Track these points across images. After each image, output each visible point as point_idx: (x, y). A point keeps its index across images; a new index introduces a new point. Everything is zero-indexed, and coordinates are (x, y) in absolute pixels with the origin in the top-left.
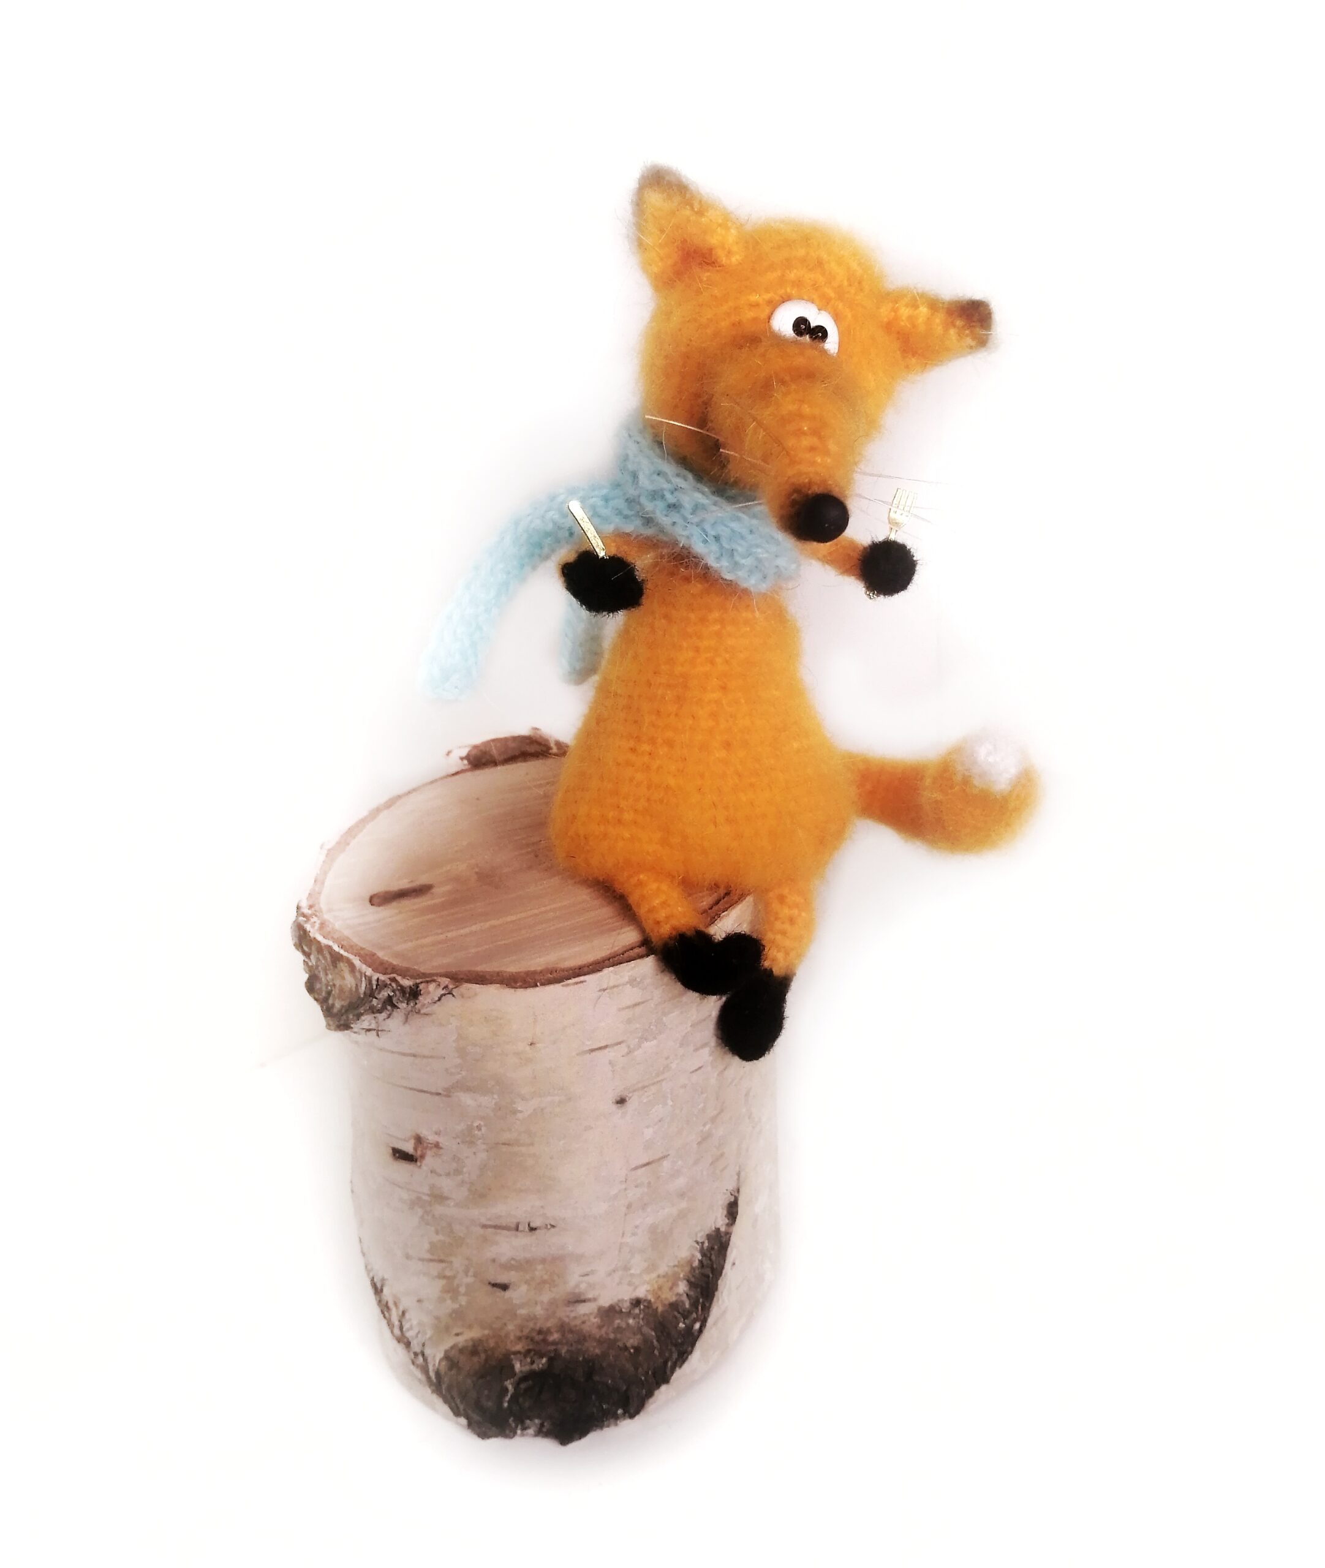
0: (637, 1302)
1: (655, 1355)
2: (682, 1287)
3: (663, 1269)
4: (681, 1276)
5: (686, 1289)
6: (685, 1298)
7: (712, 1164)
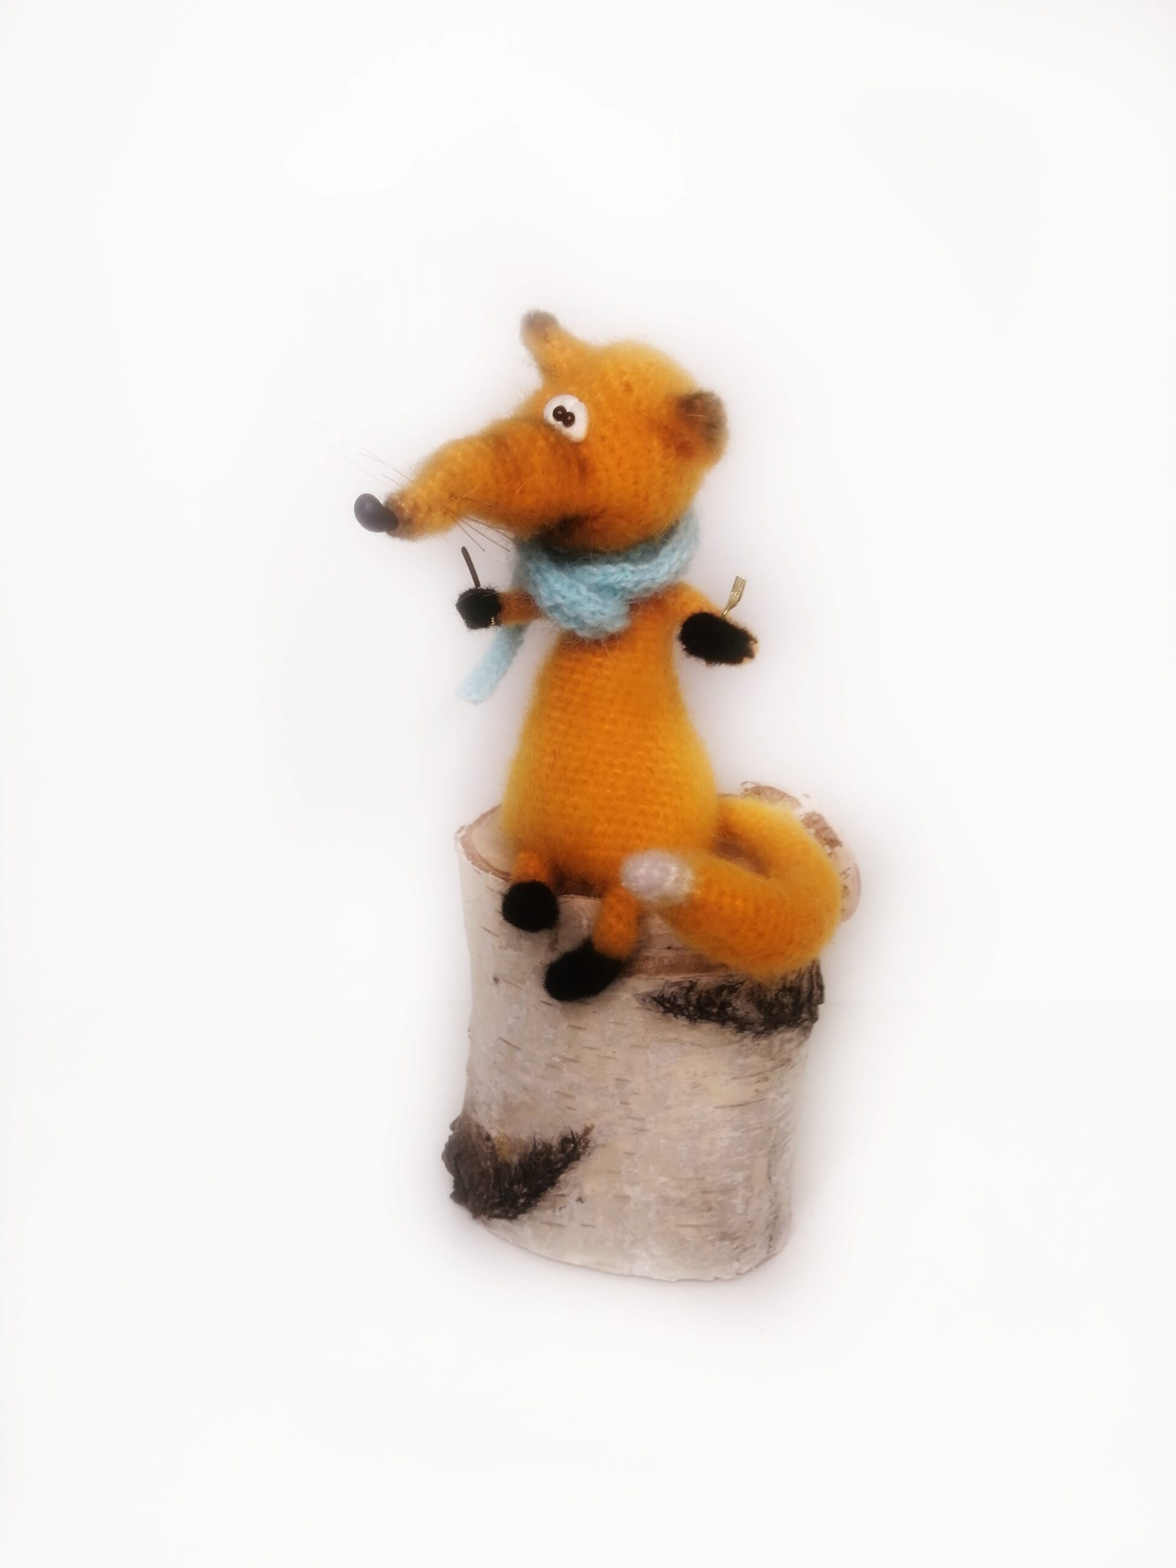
2: (515, 1159)
3: (508, 1133)
4: (519, 1151)
5: (517, 1163)
6: (513, 1166)
7: (557, 1092)
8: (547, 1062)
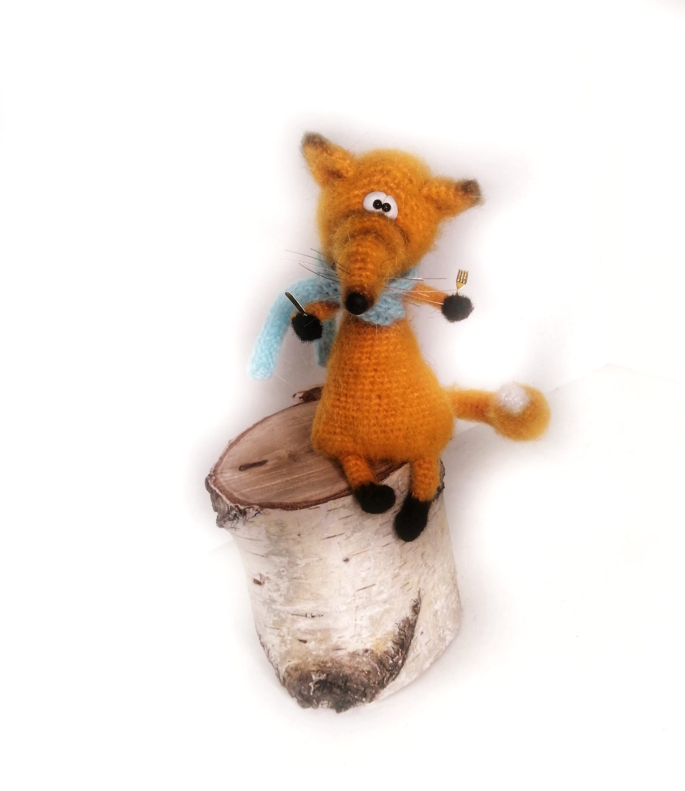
0: (366, 651)
1: (379, 675)
3: (379, 635)
4: (389, 639)
5: (392, 645)
6: (391, 649)
7: (401, 588)
8: (392, 577)
